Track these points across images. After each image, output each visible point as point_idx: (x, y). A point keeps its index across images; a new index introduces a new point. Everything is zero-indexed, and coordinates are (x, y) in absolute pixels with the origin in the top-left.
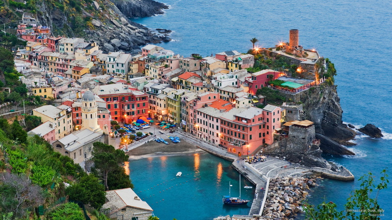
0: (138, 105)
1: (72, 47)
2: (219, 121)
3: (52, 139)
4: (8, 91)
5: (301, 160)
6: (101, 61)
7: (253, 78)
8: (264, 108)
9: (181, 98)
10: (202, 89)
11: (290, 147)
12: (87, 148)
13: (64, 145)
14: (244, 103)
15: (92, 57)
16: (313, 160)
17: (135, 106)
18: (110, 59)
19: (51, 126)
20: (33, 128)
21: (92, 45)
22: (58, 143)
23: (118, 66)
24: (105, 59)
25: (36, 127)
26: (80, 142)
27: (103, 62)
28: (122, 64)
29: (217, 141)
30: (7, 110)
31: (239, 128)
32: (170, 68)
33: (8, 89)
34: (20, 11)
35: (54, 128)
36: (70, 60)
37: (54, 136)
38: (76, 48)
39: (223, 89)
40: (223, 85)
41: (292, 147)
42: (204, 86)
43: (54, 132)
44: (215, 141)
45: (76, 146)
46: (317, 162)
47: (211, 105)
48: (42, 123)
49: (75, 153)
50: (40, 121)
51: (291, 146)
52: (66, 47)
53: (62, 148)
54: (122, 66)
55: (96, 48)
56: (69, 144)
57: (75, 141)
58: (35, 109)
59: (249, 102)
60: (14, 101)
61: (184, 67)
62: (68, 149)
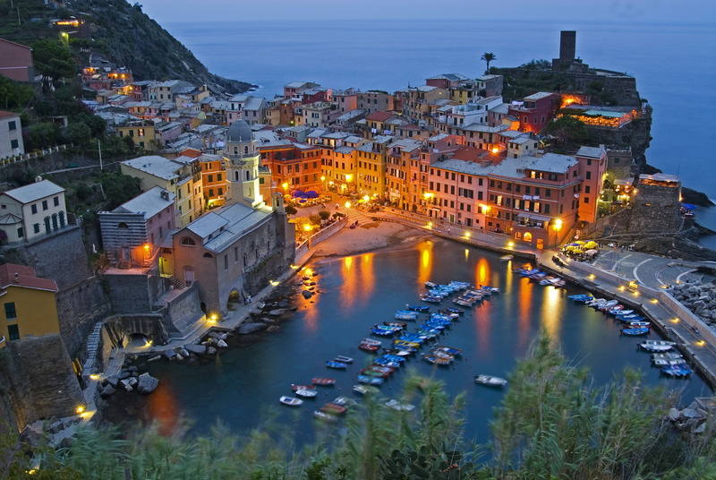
0: (306, 166)
1: (169, 93)
2: (485, 182)
3: (169, 227)
4: (63, 124)
5: (672, 248)
6: (218, 111)
7: (527, 104)
8: (579, 153)
9: (387, 149)
10: (419, 133)
11: (639, 225)
12: (247, 245)
13: (201, 239)
14: (527, 148)
15: (202, 106)
16: (697, 248)
17: (301, 168)
18: (233, 105)
19: (165, 196)
20: (124, 202)
21: (201, 89)
22: (186, 234)
23: (246, 115)
24: (223, 108)
25: (130, 199)
26: (232, 230)
27: (221, 113)
28: (255, 112)
29: (478, 221)
30: (61, 164)
31: (537, 194)
32: (341, 109)
33: (62, 119)
34: (87, 51)
35: (172, 202)
36: (169, 111)
37: (173, 219)
38: (175, 95)
39: (469, 129)
40: (466, 123)
41: (642, 224)
42: (423, 128)
43: (173, 210)
44: (475, 221)
45: (225, 239)
46: (704, 250)
47: (453, 157)
48: (143, 192)
49: (226, 257)
50: (139, 187)
51: (640, 223)
52: (160, 93)
53: (197, 246)
54: (255, 115)
55: (207, 94)
56: (210, 236)
57: (222, 229)
58: (126, 163)
59: (536, 145)
60: (76, 144)
61: (368, 106)
62: (212, 246)
